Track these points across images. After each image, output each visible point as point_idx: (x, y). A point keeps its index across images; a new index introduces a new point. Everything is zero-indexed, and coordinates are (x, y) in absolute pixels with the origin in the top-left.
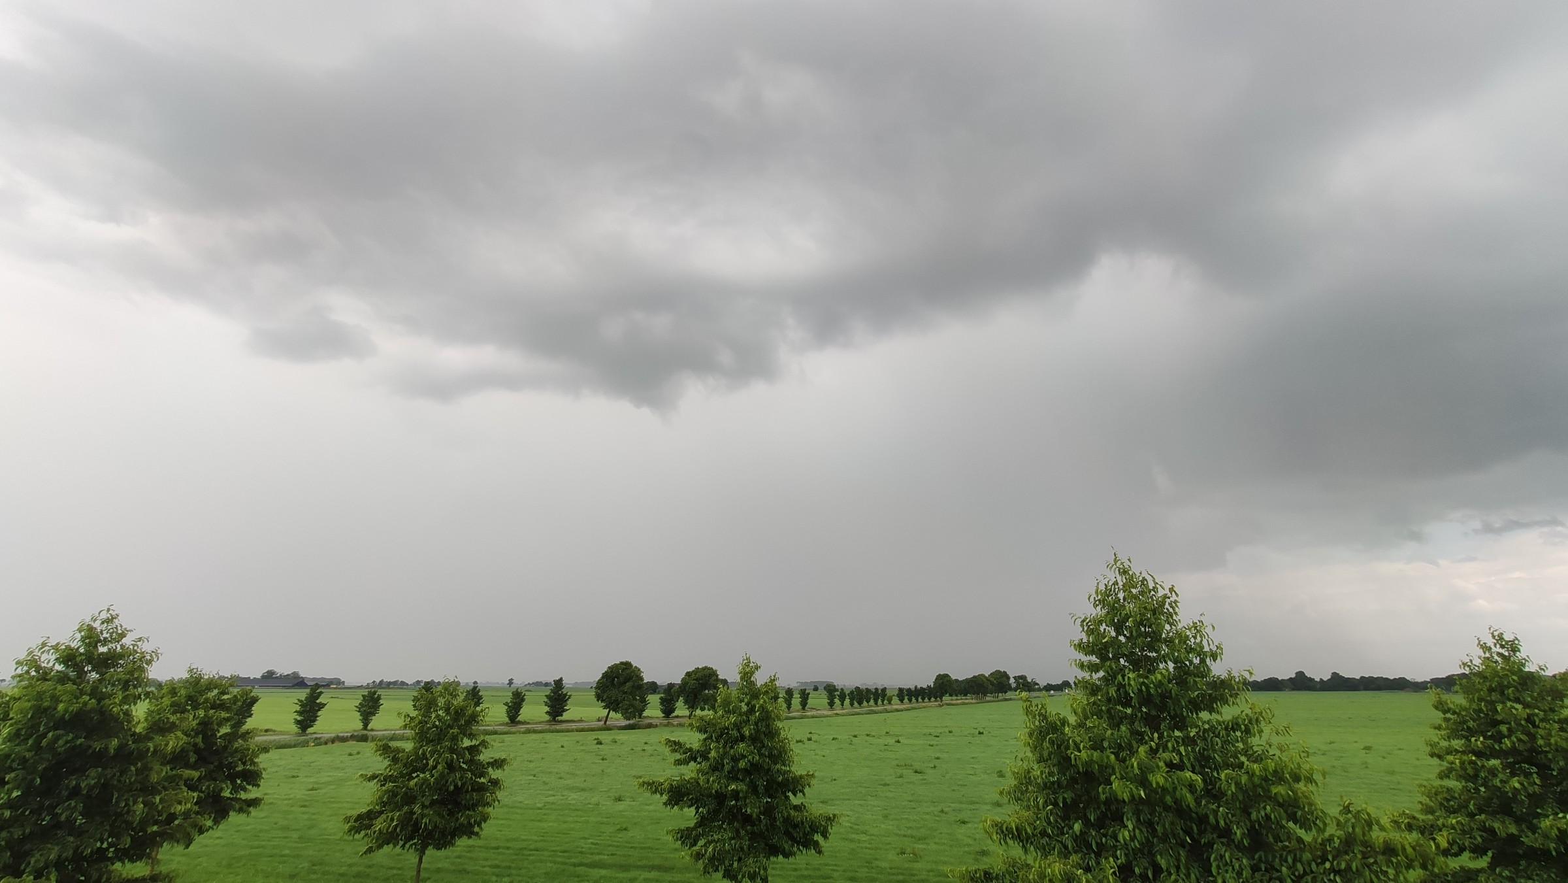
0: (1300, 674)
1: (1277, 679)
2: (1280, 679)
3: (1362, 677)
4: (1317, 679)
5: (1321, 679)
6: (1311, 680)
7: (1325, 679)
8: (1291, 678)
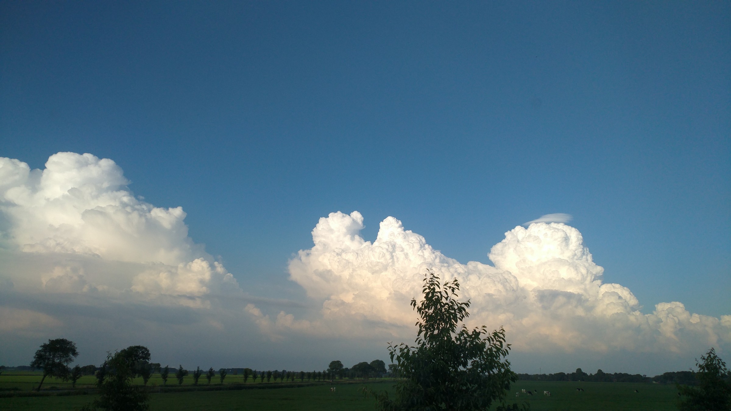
0: (579, 370)
1: (565, 373)
2: (566, 374)
3: (616, 374)
4: (589, 374)
5: (591, 374)
6: (585, 374)
7: (593, 374)
8: (573, 373)
